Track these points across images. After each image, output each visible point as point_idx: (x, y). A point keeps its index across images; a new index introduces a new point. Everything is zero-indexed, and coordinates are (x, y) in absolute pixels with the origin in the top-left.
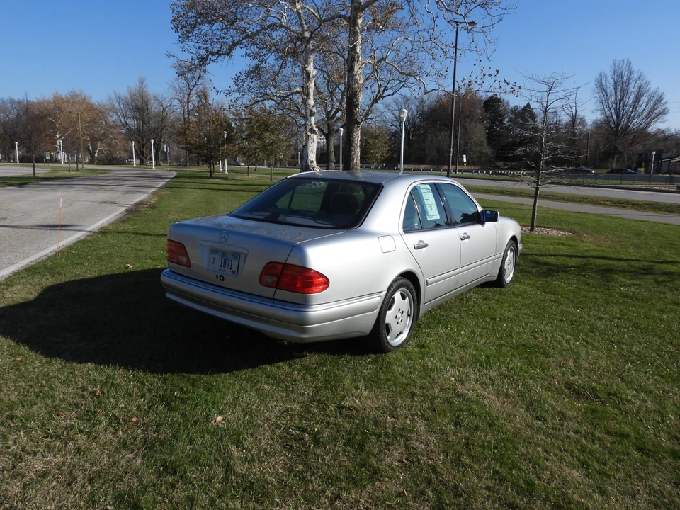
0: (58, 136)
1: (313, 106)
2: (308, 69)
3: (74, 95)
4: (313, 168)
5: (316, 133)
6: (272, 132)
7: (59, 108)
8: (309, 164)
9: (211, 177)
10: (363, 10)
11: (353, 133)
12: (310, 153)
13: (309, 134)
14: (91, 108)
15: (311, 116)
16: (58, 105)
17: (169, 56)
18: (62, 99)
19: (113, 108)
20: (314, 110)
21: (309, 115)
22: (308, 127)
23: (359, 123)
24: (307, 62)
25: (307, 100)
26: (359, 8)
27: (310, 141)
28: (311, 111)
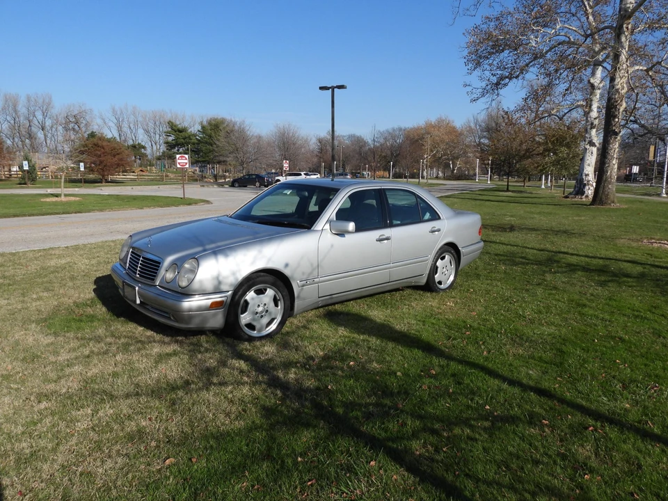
0: (425, 156)
1: (595, 119)
2: (592, 81)
3: (440, 121)
4: (588, 181)
5: (595, 146)
6: (568, 146)
7: (428, 133)
8: (584, 177)
9: (508, 190)
10: (629, 17)
11: (608, 144)
12: (586, 166)
13: (588, 147)
14: (452, 131)
15: (591, 128)
16: (428, 130)
17: (466, 85)
18: (431, 124)
19: (471, 131)
20: (596, 122)
21: (589, 127)
22: (587, 140)
23: (616, 134)
24: (593, 74)
25: (589, 113)
26: (625, 16)
27: (588, 154)
28: (592, 124)
